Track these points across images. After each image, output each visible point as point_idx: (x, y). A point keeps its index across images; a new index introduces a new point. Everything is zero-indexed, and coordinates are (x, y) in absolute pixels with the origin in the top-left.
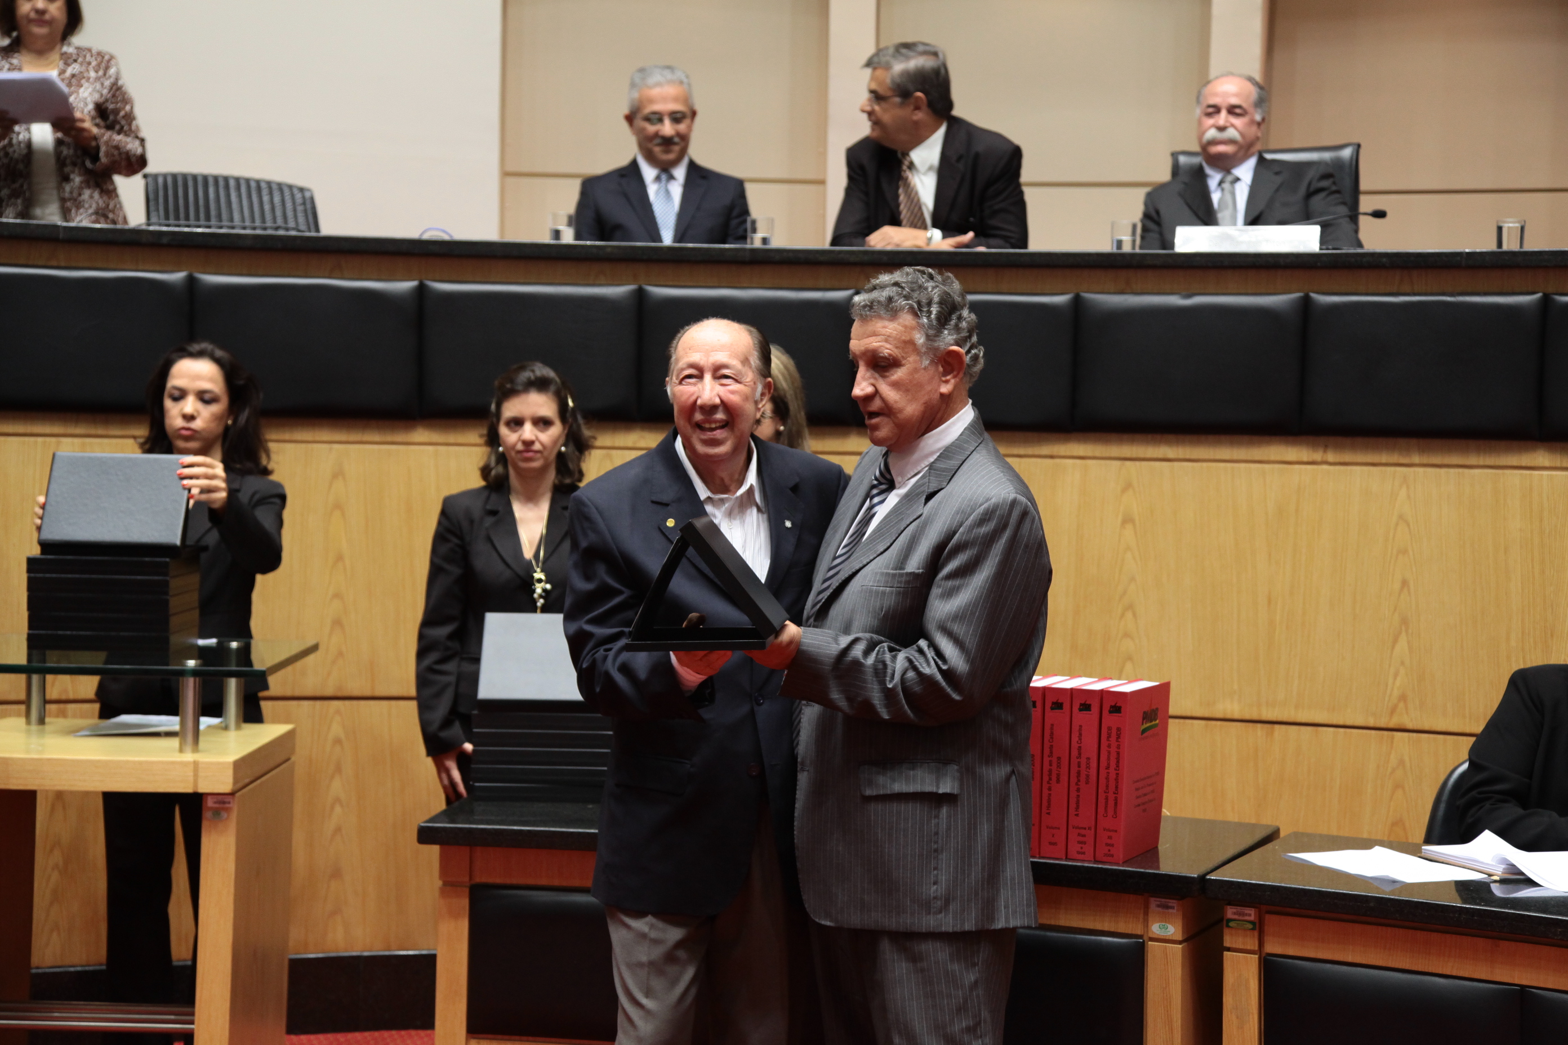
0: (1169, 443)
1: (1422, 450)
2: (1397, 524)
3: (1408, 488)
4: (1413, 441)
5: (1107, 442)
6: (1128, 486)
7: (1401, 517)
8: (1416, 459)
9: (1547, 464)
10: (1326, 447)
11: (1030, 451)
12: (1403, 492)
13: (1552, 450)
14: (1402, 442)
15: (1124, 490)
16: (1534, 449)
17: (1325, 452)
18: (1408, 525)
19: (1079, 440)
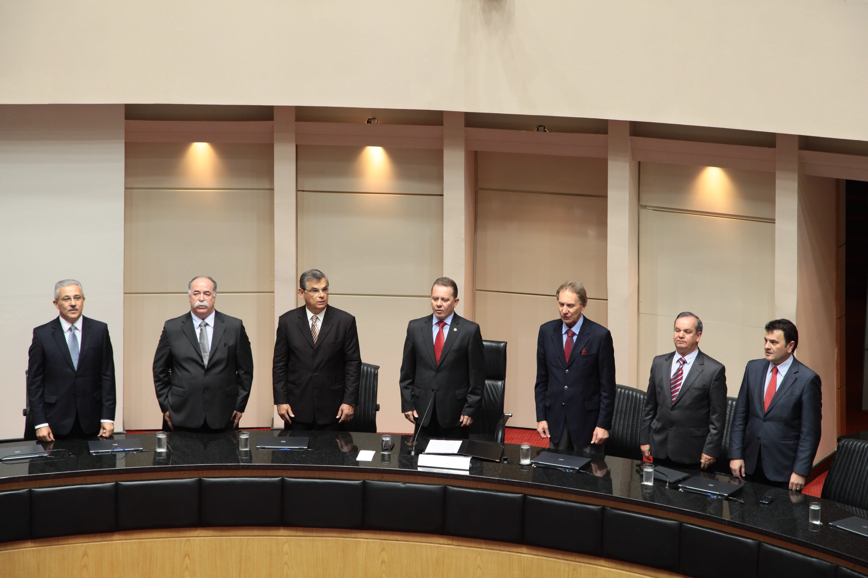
0: (398, 535)
1: (485, 544)
2: (477, 569)
3: (481, 556)
4: (482, 541)
5: (375, 533)
6: (383, 549)
7: (478, 566)
8: (484, 546)
9: (526, 552)
10: (453, 540)
11: (348, 535)
12: (479, 557)
13: (528, 548)
14: (479, 540)
15: (382, 551)
16: (522, 547)
17: (452, 541)
18: (481, 569)
19: (365, 533)
